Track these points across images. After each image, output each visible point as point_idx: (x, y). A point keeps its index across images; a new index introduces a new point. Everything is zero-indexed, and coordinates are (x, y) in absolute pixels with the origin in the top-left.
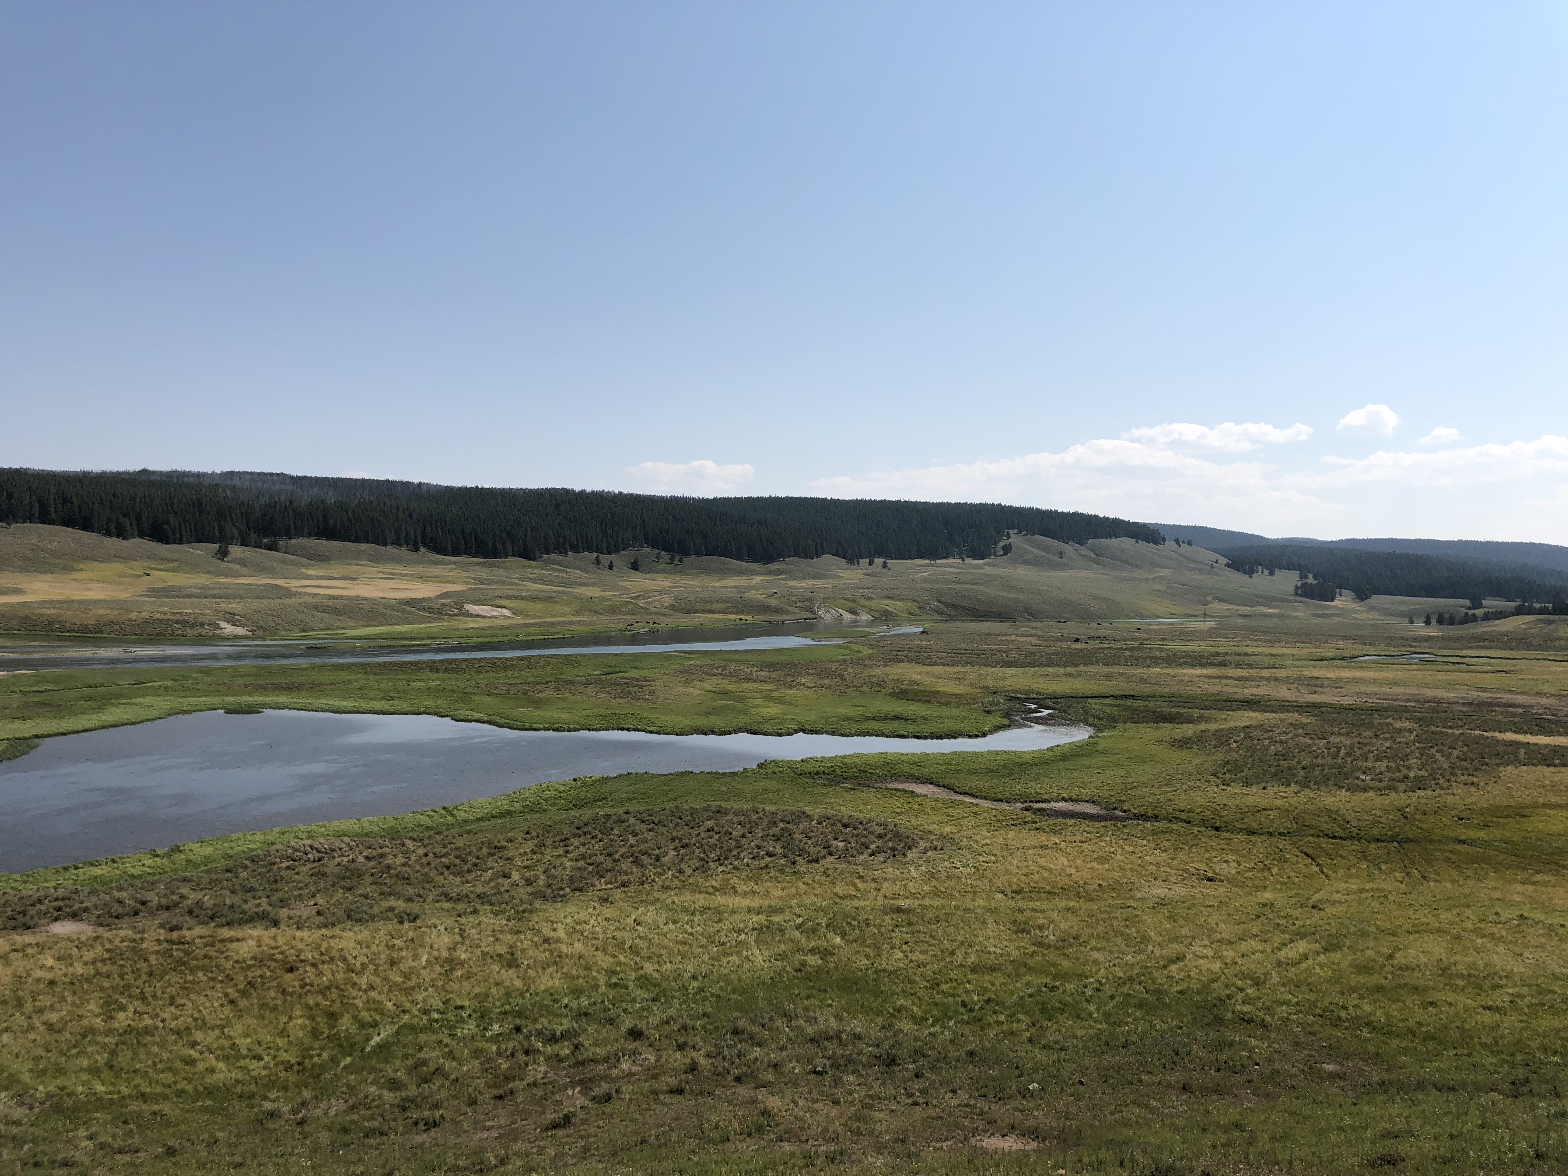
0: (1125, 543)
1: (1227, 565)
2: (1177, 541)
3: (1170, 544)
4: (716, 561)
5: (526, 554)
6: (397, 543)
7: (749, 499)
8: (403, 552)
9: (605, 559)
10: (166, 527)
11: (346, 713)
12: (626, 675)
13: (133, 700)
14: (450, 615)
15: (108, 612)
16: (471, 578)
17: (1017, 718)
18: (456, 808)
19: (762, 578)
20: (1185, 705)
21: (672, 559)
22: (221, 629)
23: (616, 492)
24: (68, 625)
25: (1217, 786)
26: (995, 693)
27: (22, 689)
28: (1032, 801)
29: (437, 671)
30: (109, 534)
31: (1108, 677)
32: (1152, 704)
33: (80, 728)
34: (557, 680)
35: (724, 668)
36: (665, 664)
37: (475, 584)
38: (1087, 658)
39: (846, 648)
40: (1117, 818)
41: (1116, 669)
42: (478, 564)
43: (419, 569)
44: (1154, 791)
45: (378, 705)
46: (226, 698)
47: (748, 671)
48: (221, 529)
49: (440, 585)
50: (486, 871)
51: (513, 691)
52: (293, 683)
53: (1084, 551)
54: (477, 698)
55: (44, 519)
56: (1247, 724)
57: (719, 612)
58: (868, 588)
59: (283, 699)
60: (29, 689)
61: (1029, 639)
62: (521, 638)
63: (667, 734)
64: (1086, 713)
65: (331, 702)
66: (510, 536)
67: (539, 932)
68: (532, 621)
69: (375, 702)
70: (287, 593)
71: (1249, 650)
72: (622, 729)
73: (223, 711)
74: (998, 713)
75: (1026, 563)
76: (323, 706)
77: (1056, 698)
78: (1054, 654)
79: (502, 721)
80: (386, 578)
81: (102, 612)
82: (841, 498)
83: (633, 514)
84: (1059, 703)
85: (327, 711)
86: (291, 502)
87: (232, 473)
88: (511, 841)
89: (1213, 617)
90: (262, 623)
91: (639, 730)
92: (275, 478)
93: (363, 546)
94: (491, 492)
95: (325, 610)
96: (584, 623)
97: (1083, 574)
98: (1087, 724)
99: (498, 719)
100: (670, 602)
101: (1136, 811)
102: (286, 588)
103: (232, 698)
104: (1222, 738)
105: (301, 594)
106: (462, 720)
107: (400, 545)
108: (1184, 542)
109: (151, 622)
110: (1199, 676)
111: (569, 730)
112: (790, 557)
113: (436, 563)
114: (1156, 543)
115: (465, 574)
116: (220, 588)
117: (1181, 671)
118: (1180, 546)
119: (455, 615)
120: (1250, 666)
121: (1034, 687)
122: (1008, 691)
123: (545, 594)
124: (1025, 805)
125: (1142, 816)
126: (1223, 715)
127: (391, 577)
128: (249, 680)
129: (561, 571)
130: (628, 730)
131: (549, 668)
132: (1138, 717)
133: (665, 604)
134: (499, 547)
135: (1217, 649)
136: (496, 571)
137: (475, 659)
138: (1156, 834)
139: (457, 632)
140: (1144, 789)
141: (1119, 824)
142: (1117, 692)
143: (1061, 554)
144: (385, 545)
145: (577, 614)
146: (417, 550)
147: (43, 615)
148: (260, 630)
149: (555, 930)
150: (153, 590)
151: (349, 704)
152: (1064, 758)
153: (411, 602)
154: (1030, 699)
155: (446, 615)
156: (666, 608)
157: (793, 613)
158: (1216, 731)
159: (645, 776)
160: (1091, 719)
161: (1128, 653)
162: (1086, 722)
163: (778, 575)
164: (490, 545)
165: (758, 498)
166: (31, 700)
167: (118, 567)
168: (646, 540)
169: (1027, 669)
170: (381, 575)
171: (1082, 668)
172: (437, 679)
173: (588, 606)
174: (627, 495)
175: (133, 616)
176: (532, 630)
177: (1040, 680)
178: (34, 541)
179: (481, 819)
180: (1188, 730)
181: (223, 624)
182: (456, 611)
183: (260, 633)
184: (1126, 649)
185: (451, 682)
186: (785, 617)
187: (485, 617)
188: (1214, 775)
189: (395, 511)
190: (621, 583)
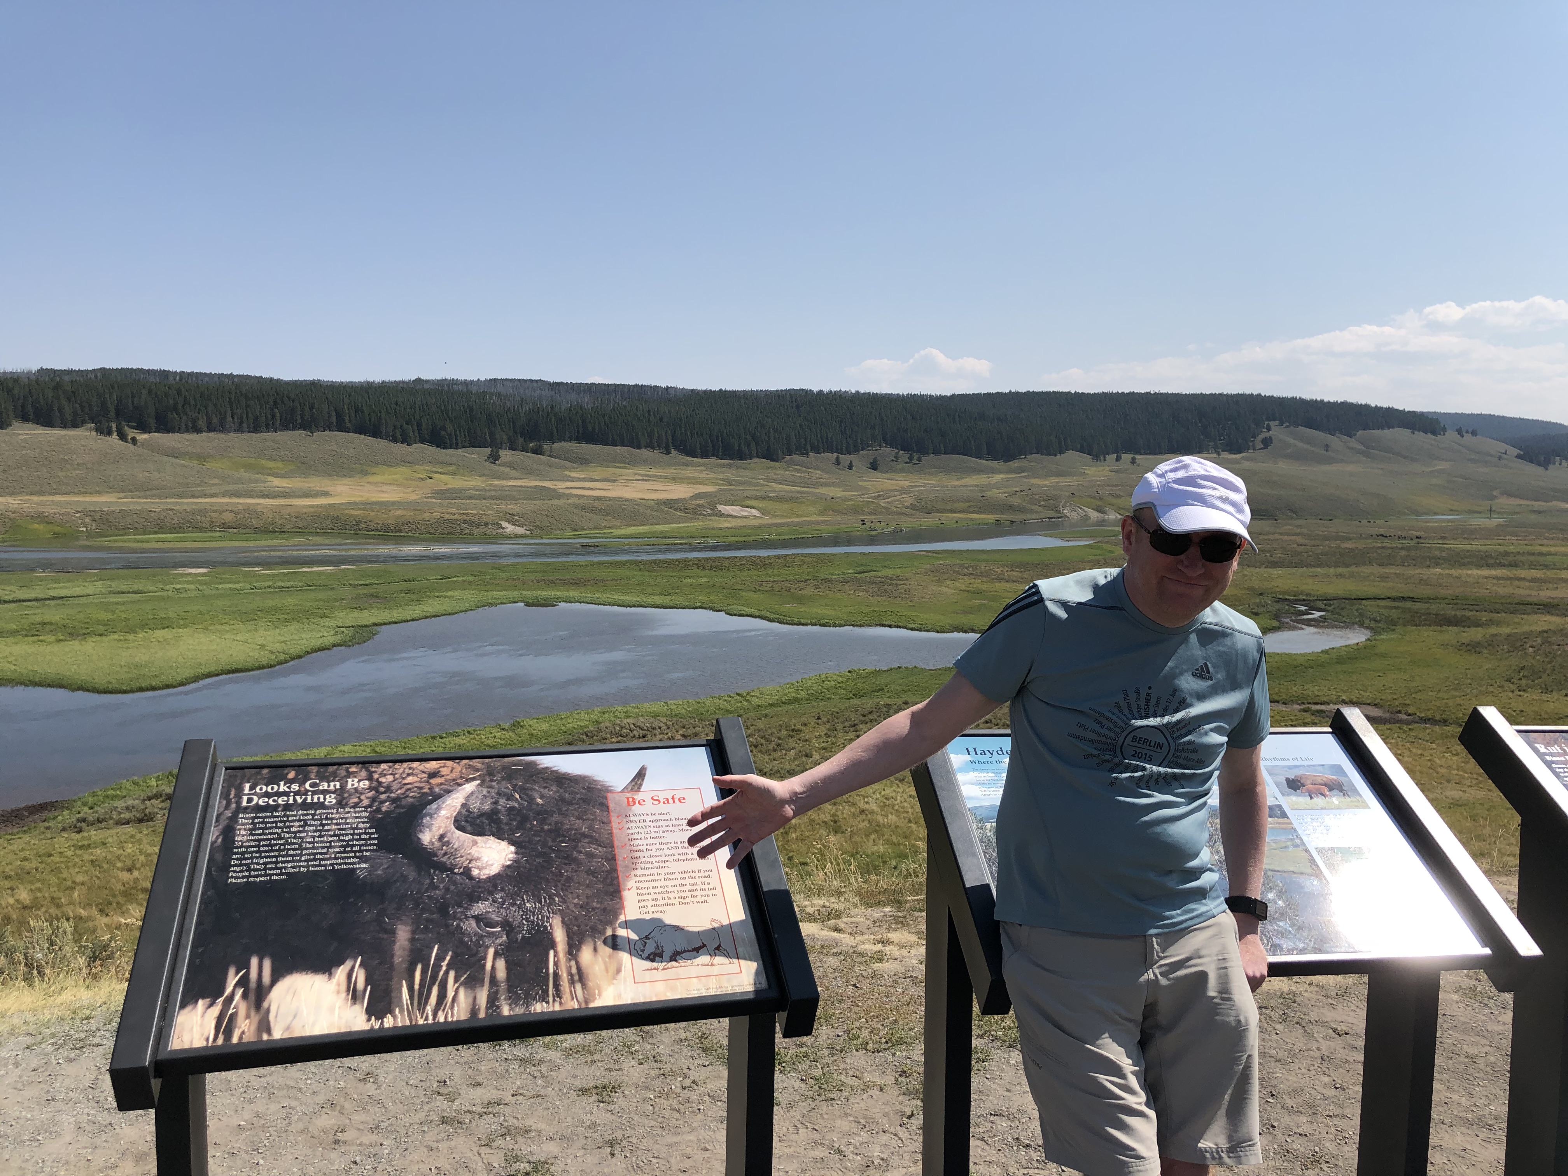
0: (1400, 435)
1: (1519, 457)
2: (1460, 432)
3: (1451, 434)
4: (956, 459)
5: (770, 455)
6: (650, 446)
7: (988, 395)
8: (656, 454)
9: (845, 459)
10: (443, 433)
11: (631, 607)
12: (879, 574)
13: (445, 593)
14: (704, 515)
15: (405, 513)
16: (719, 479)
17: (1287, 620)
18: (748, 694)
19: (1002, 476)
20: (1471, 607)
21: (911, 458)
22: (503, 528)
23: (853, 391)
24: (372, 524)
25: (1513, 692)
26: (1261, 594)
27: (351, 582)
28: (1310, 703)
29: (704, 568)
30: (395, 440)
31: (1384, 578)
32: (1434, 606)
33: (409, 618)
34: (815, 578)
35: (975, 568)
36: (915, 563)
37: (723, 485)
38: (1360, 558)
39: (1098, 548)
40: (1400, 721)
41: (1392, 570)
42: (724, 466)
43: (672, 471)
44: (1441, 695)
45: (658, 599)
46: (524, 593)
47: (999, 571)
48: (492, 434)
49: (692, 486)
50: (789, 750)
51: (777, 587)
52: (579, 579)
53: (1353, 443)
54: (744, 594)
55: (341, 427)
56: (1545, 628)
57: (960, 512)
58: (1117, 486)
59: (573, 593)
60: (356, 583)
61: (1293, 538)
62: (773, 537)
63: (928, 631)
64: (1361, 615)
65: (616, 597)
66: (754, 437)
67: (854, 804)
68: (779, 521)
69: (655, 597)
70: (555, 494)
71: (1544, 549)
72: (884, 626)
73: (523, 604)
74: (1267, 615)
75: (1288, 457)
76: (610, 600)
77: (1328, 599)
78: (1322, 554)
79: (772, 616)
80: (643, 480)
81: (399, 512)
82: (1086, 391)
83: (871, 413)
84: (1330, 605)
85: (614, 605)
86: (552, 408)
87: (495, 380)
88: (805, 725)
89: (1499, 513)
90: (538, 523)
91: (900, 627)
92: (535, 385)
93: (619, 449)
94: (734, 393)
95: (593, 510)
96: (830, 523)
97: (1350, 468)
98: (1363, 627)
99: (768, 614)
100: (911, 501)
101: (1423, 715)
102: (554, 490)
103: (529, 593)
104: (1516, 643)
105: (569, 496)
106: (735, 615)
107: (653, 448)
108: (1467, 432)
109: (441, 521)
110: (1486, 578)
111: (835, 626)
112: (1031, 454)
113: (686, 465)
114: (1434, 433)
115: (713, 476)
116: (495, 490)
117: (1465, 572)
118: (1462, 436)
119: (709, 515)
120: (1546, 567)
121: (1304, 588)
122: (1275, 593)
123: (790, 495)
124: (1303, 707)
125: (1429, 720)
126: (1517, 618)
127: (647, 479)
128: (539, 576)
129: (804, 472)
130: (890, 626)
131: (805, 566)
132: (1418, 620)
133: (906, 504)
134: (744, 448)
135: (1506, 549)
136: (743, 472)
137: (736, 557)
138: (1447, 737)
139: (714, 532)
140: (1430, 693)
141: (1405, 727)
142: (1394, 594)
143: (1327, 447)
144: (639, 447)
145: (822, 513)
146: (668, 453)
147: (352, 515)
148: (537, 529)
149: (867, 803)
150: (437, 492)
151: (633, 599)
152: (1340, 660)
153: (667, 503)
154: (1300, 600)
155: (700, 515)
156: (907, 507)
157: (1038, 512)
158: (1509, 635)
159: (915, 670)
160: (1367, 622)
161: (1403, 553)
162: (1362, 625)
163: (1019, 473)
164: (736, 447)
165: (997, 393)
166: (360, 592)
167: (404, 471)
168: (885, 440)
169: (1294, 570)
170: (637, 477)
171: (1353, 569)
172: (705, 576)
173: (831, 506)
174: (864, 394)
175: (427, 516)
176: (781, 529)
177: (1310, 581)
178: (334, 447)
179: (771, 705)
180: (1476, 634)
181: (504, 524)
182: (710, 511)
183: (538, 532)
184: (1402, 548)
185: (719, 579)
186: (1029, 516)
187: (736, 517)
188: (1509, 680)
189: (646, 415)
190: (860, 483)
